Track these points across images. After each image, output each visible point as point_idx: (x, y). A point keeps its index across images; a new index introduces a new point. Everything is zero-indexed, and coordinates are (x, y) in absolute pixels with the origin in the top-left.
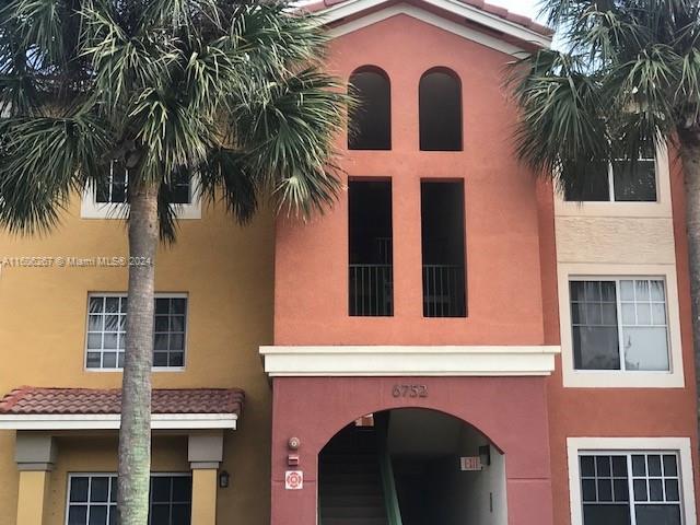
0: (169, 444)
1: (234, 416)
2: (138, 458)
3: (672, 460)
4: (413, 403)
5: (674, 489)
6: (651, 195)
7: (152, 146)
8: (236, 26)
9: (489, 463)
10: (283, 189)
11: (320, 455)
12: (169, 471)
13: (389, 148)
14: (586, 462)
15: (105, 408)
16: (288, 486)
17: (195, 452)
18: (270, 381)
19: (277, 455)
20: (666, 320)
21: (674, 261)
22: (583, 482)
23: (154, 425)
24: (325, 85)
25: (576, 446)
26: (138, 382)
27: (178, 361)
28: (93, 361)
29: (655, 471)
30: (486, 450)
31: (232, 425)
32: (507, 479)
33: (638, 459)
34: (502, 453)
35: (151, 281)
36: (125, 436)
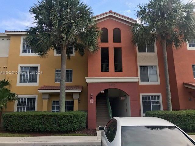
0: (69, 95)
1: (81, 90)
2: (63, 97)
3: (158, 97)
4: (113, 87)
5: (159, 102)
6: (153, 51)
7: (64, 37)
8: (80, 16)
9: (126, 98)
10: (89, 48)
11: (96, 97)
12: (69, 100)
13: (108, 42)
14: (143, 98)
15: (58, 89)
16: (91, 102)
17: (74, 96)
18: (87, 83)
19: (89, 96)
20: (157, 73)
21: (158, 62)
22: (143, 101)
23: (66, 92)
24: (97, 29)
25: (141, 95)
26: (63, 83)
27: (71, 81)
28: (56, 81)
29: (155, 99)
30: (126, 96)
31: (81, 91)
32: (130, 101)
33: (152, 97)
34: (129, 96)
35: (65, 65)
36: (61, 93)
